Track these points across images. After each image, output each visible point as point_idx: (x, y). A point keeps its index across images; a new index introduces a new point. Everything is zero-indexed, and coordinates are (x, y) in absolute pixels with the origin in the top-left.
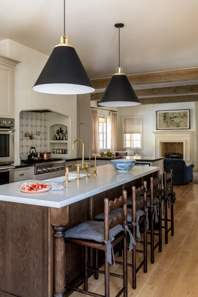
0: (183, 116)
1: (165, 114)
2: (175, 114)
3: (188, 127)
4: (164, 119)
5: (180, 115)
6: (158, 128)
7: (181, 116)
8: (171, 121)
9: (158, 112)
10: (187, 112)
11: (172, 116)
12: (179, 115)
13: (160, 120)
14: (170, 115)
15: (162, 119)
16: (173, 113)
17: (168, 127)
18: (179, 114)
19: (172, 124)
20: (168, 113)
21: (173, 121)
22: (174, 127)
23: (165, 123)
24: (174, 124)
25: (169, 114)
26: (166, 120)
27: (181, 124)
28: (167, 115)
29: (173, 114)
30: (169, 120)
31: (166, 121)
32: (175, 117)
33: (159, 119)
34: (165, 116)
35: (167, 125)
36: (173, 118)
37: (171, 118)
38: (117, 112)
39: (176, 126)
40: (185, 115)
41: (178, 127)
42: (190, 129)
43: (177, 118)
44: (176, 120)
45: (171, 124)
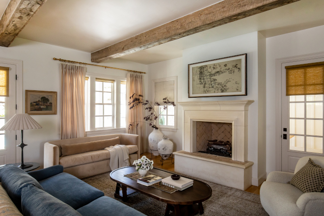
0: (233, 69)
1: (201, 68)
2: (218, 66)
3: (243, 92)
4: (200, 79)
5: (227, 68)
6: (191, 95)
7: (229, 69)
8: (211, 82)
9: (191, 67)
10: (240, 60)
11: (214, 72)
12: (225, 68)
13: (193, 80)
14: (210, 70)
15: (197, 77)
16: (214, 65)
17: (206, 93)
18: (225, 65)
19: (213, 87)
20: (206, 66)
21: (215, 80)
22: (216, 91)
23: (202, 85)
24: (217, 86)
25: (209, 67)
26: (204, 79)
27: (229, 85)
28: (205, 69)
29: (215, 67)
30: (207, 80)
31: (202, 81)
32: (218, 72)
33: (193, 78)
34: (201, 73)
35: (205, 89)
36: (214, 75)
37: (211, 75)
38: (145, 73)
39: (220, 90)
40: (236, 66)
41: (222, 91)
42: (246, 94)
43: (222, 75)
44: (220, 79)
45: (210, 86)
